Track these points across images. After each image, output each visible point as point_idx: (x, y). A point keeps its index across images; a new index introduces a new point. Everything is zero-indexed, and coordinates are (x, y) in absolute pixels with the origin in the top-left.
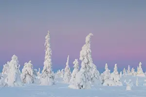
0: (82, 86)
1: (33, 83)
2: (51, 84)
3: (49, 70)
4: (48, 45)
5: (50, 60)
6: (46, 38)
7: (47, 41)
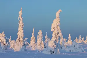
0: (53, 52)
1: (6, 49)
2: (23, 50)
3: (21, 39)
4: (21, 19)
5: (22, 31)
6: (19, 13)
7: (20, 15)
